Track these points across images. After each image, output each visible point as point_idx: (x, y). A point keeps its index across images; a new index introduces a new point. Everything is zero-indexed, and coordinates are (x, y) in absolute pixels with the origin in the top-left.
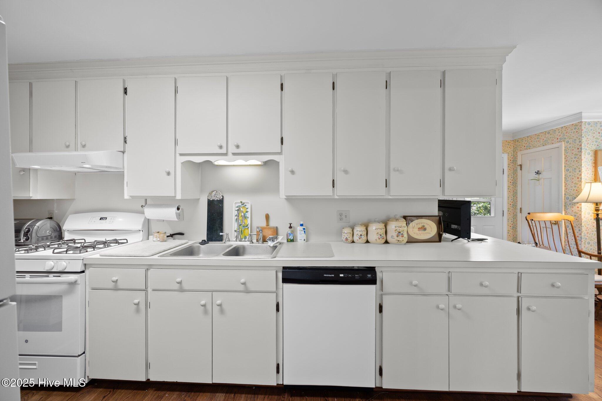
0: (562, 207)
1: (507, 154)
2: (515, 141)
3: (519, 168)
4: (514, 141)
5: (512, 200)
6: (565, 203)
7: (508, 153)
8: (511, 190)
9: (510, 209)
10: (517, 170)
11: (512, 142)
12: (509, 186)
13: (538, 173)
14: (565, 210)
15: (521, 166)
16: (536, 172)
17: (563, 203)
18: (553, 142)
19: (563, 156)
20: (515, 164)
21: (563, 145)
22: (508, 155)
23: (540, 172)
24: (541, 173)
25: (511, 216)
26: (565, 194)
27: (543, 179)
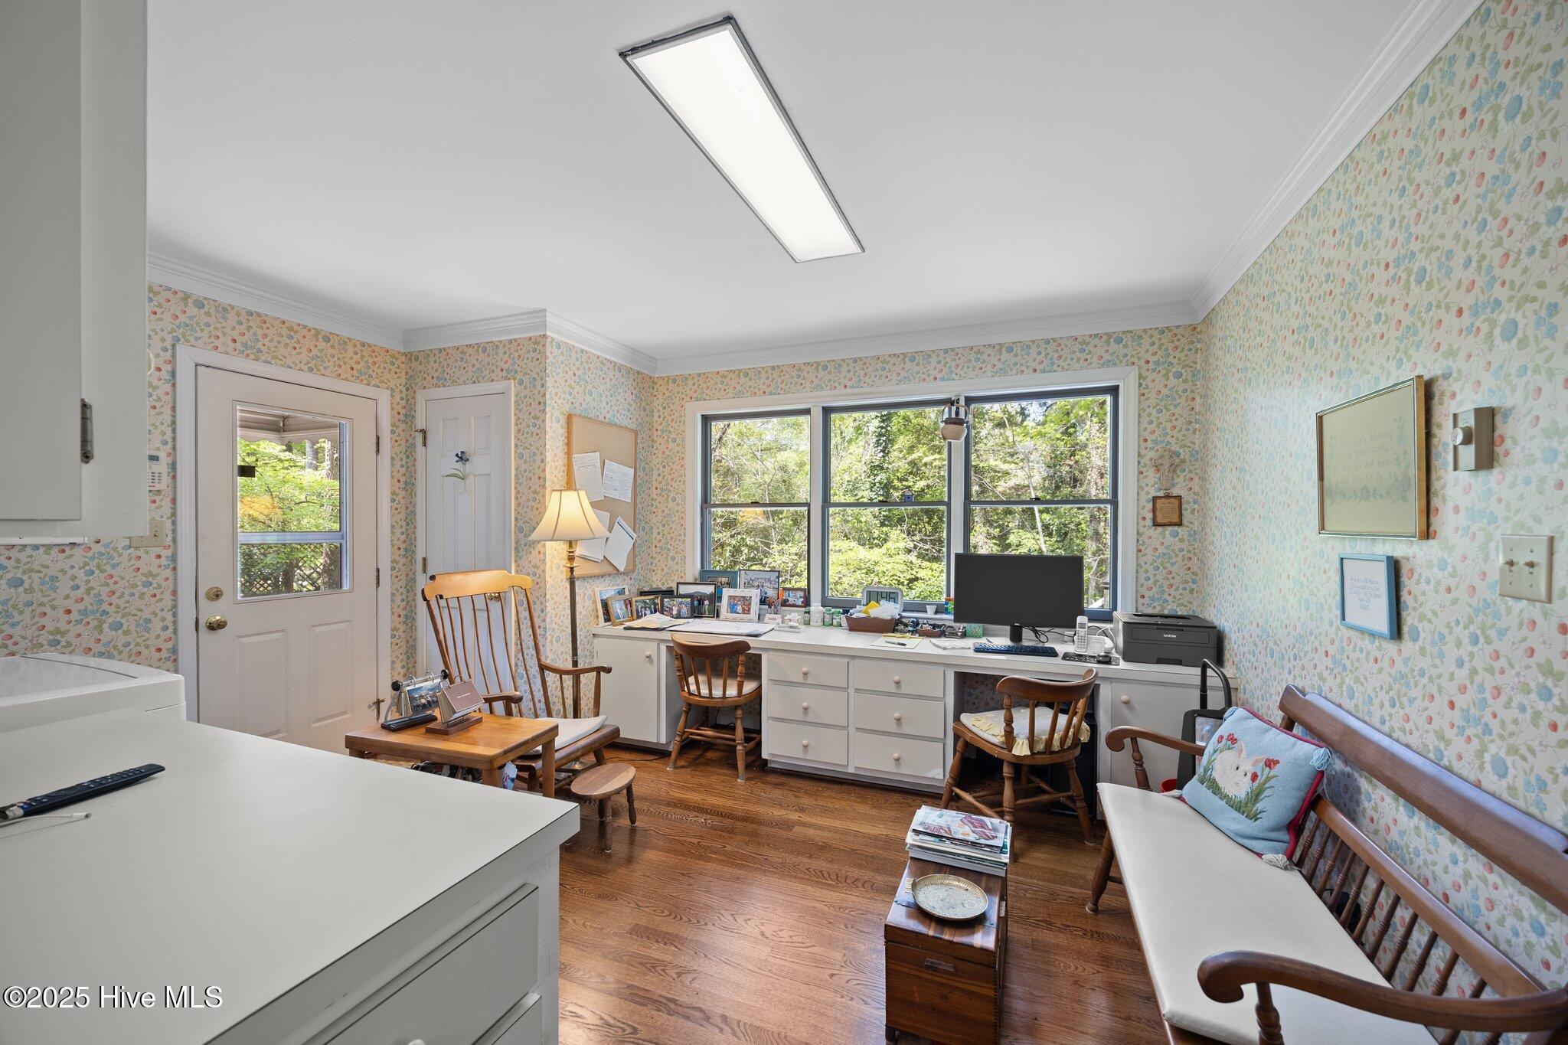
0: (511, 555)
1: (389, 392)
2: (411, 357)
3: (419, 437)
4: (409, 356)
5: (403, 533)
6: (517, 543)
7: (392, 390)
8: (399, 503)
9: (397, 563)
10: (413, 445)
11: (403, 358)
12: (393, 493)
13: (462, 458)
14: (516, 561)
15: (424, 432)
16: (457, 455)
17: (513, 542)
18: (493, 376)
19: (513, 418)
20: (411, 426)
21: (513, 390)
22: (392, 396)
23: (467, 456)
24: (468, 460)
25: (400, 584)
26: (516, 519)
27: (472, 476)
